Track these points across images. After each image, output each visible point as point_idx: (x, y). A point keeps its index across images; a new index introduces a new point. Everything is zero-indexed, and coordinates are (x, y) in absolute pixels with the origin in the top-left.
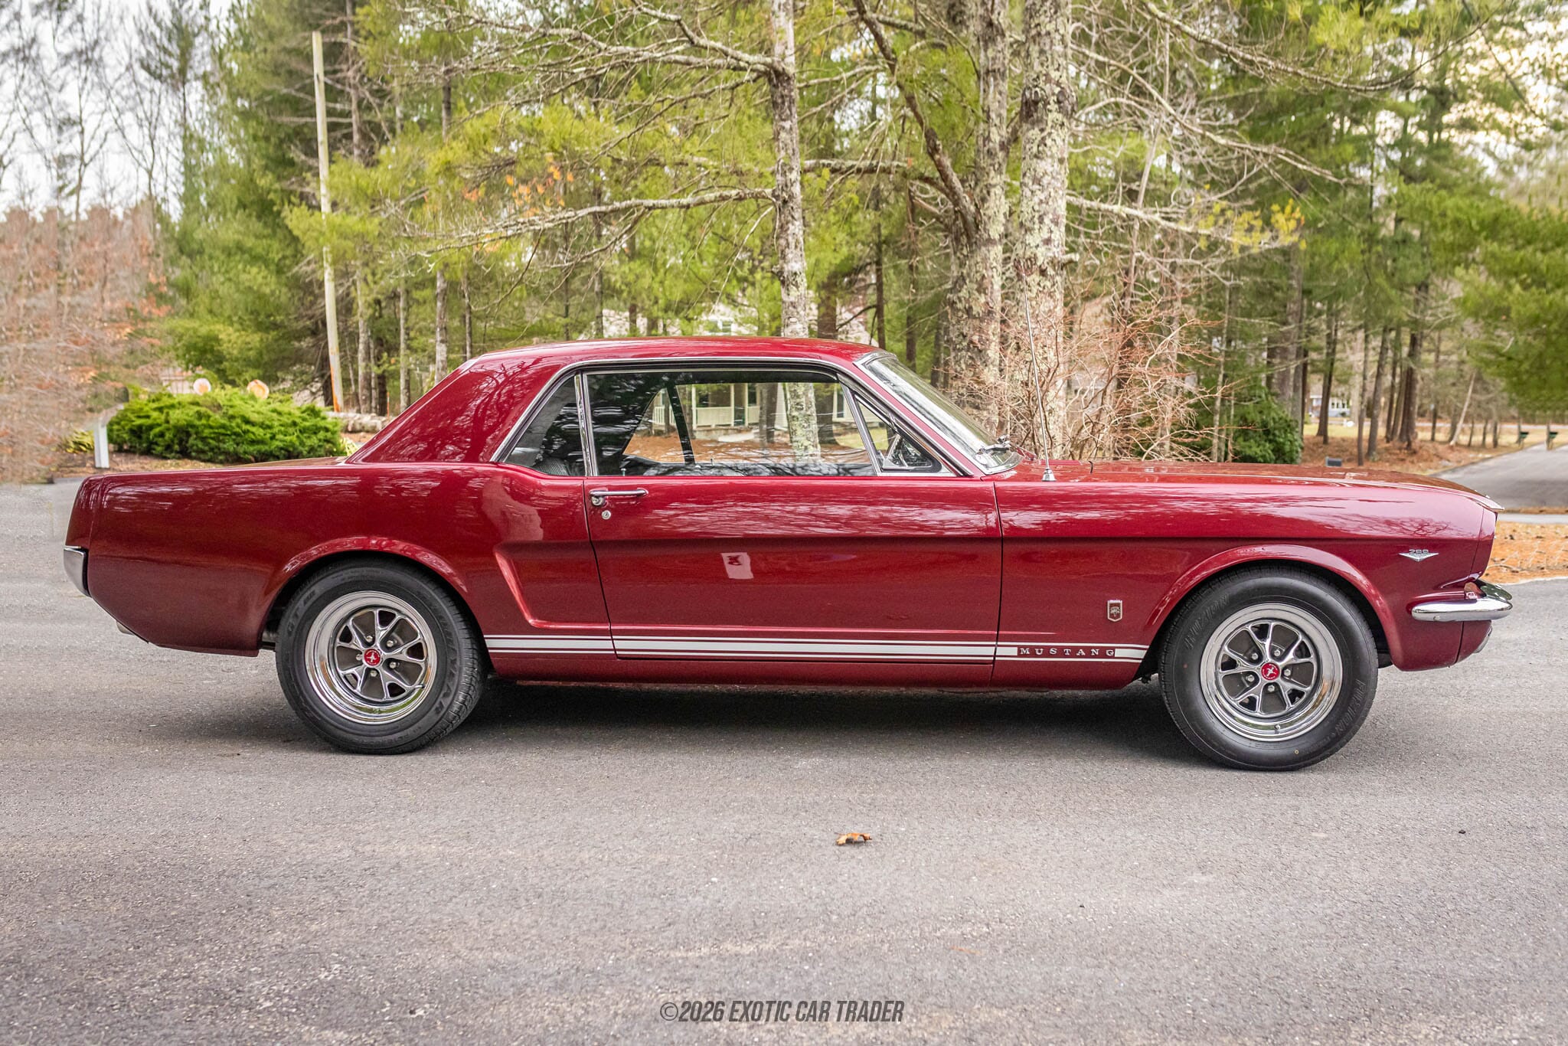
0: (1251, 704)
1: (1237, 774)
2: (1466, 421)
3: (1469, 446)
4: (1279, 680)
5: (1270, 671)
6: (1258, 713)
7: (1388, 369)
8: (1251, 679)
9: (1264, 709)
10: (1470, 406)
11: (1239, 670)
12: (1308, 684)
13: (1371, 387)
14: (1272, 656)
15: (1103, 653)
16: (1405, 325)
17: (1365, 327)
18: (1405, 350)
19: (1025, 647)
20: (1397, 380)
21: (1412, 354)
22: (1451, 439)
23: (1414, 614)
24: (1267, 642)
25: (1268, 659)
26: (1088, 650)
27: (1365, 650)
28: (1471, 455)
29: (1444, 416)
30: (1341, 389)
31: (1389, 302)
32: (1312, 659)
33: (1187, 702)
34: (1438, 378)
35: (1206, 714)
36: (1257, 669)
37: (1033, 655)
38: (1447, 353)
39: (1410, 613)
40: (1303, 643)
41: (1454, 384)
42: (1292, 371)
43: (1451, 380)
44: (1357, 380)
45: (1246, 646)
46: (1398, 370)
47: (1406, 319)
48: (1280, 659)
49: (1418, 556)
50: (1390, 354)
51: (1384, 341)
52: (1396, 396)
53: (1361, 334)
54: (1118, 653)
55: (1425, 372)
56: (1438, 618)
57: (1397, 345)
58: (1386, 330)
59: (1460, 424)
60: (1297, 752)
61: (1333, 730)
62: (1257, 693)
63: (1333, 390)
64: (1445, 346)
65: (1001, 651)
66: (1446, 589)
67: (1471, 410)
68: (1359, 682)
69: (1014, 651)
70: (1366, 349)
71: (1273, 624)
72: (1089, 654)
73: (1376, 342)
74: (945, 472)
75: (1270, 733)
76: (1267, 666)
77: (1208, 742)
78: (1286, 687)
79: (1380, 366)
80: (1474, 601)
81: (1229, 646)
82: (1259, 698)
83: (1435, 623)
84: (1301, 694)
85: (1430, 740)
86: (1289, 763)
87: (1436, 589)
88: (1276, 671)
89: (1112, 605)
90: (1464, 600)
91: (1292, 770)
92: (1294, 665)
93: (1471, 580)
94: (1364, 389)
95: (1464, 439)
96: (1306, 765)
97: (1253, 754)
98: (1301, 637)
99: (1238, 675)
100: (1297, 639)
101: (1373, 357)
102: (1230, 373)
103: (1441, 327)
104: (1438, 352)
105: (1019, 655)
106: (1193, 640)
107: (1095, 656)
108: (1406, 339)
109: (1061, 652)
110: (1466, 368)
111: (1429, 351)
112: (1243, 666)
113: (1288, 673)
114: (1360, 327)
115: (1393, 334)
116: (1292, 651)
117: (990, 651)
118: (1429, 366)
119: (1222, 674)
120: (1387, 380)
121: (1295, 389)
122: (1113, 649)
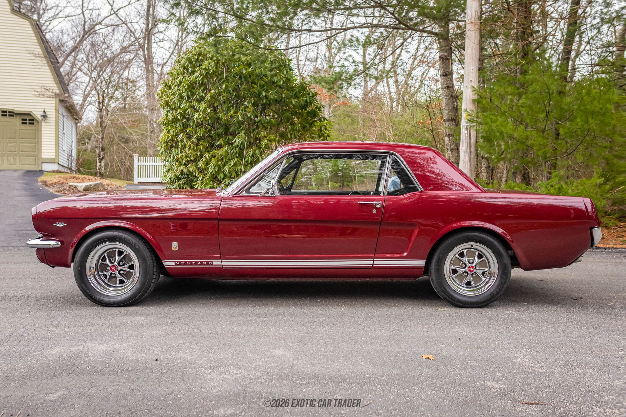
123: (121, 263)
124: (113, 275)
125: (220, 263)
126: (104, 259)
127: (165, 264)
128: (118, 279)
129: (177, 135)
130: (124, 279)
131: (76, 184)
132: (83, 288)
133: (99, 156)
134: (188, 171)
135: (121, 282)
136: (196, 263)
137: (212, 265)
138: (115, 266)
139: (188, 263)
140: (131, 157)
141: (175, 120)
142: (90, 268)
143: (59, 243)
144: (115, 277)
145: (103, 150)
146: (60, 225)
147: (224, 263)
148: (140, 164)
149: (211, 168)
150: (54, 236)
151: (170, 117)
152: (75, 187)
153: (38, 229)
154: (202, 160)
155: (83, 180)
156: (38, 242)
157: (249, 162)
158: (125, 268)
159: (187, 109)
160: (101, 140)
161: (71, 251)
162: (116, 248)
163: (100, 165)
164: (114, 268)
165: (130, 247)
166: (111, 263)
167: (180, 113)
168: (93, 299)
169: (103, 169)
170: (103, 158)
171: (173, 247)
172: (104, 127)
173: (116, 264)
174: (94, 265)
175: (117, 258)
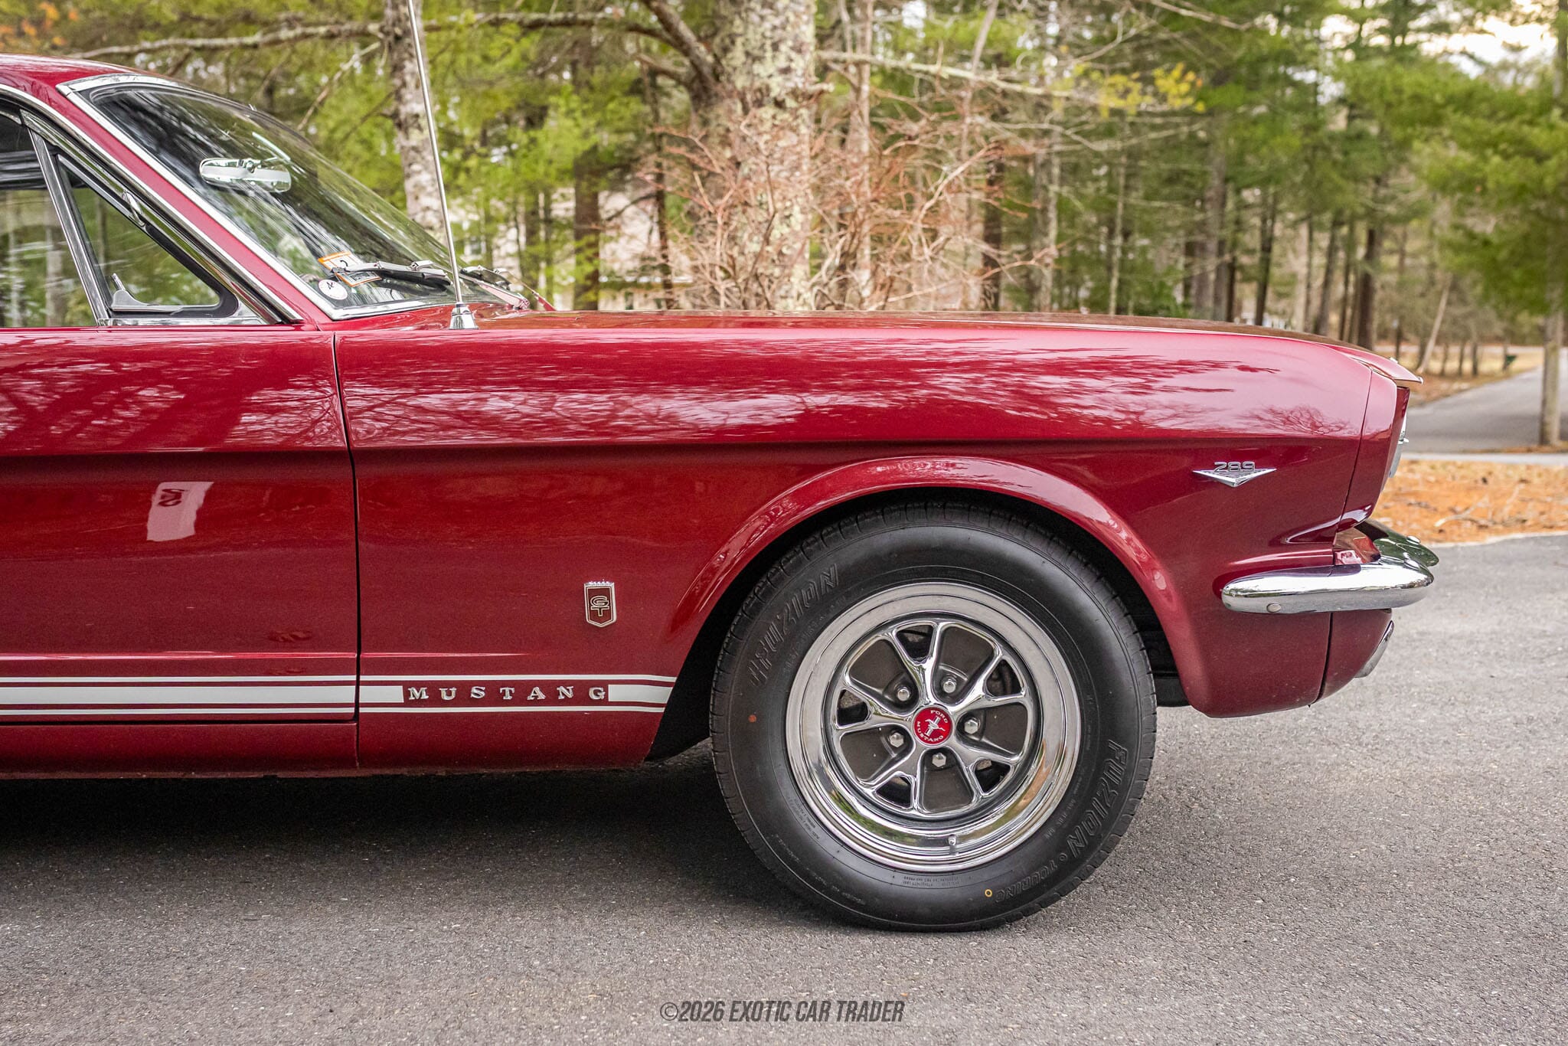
0: (897, 793)
1: (866, 940)
2: (1438, 343)
3: (1442, 375)
4: (952, 742)
5: (933, 725)
6: (916, 809)
7: (1338, 276)
8: (896, 741)
9: (928, 803)
10: (1443, 322)
11: (872, 722)
12: (1017, 749)
13: (1316, 303)
14: (940, 693)
15: (581, 694)
16: (1361, 218)
17: (1308, 218)
18: (1361, 252)
19: (418, 685)
20: (1351, 290)
21: (1370, 256)
22: (1419, 365)
23: (1227, 599)
24: (929, 665)
25: (930, 699)
26: (550, 688)
27: (1125, 677)
28: (1444, 386)
29: (1411, 336)
30: (1282, 305)
31: (1339, 189)
32: (1023, 697)
33: (761, 790)
34: (1401, 286)
35: (801, 818)
36: (907, 720)
37: (435, 700)
38: (1415, 255)
39: (1219, 595)
40: (1003, 663)
41: (1423, 295)
42: (1212, 277)
43: (1419, 289)
44: (1301, 290)
45: (887, 672)
46: (1352, 278)
47: (1361, 210)
48: (956, 698)
49: (1231, 476)
50: (1341, 255)
51: (1333, 239)
52: (1349, 312)
53: (1304, 231)
54: (615, 693)
55: (1385, 279)
56: (1276, 608)
57: (1350, 245)
58: (1337, 224)
59: (1431, 346)
60: (988, 893)
61: (1063, 847)
62: (907, 770)
63: (1269, 303)
64: (1411, 246)
65: (368, 694)
66: (1297, 544)
67: (1445, 328)
68: (1113, 745)
69: (396, 694)
70: (1310, 249)
71: (941, 626)
72: (552, 698)
73: (1323, 240)
74: (245, 314)
75: (938, 853)
76: (926, 715)
77: (807, 876)
78: (971, 757)
79: (1329, 271)
80: (1354, 569)
81: (853, 673)
82: (916, 780)
83: (1272, 618)
84: (1003, 769)
85: (1285, 842)
86: (972, 916)
87: (1276, 545)
88: (946, 724)
89: (593, 592)
90: (1332, 567)
91: (983, 928)
92: (988, 711)
93: (1345, 525)
94: (1308, 302)
95: (1435, 366)
96: (1011, 920)
97: (899, 899)
98: (1000, 654)
99: (873, 732)
100: (991, 656)
101: (1320, 260)
102: (1128, 277)
103: (1404, 220)
104: (1403, 254)
105: (408, 703)
106: (767, 663)
107: (567, 702)
108: (1362, 236)
109: (494, 694)
110: (1438, 275)
111: (1391, 252)
112: (880, 716)
113: (972, 727)
114: (1302, 220)
115: (1345, 230)
116: (980, 684)
117: (347, 694)
118: (1391, 271)
119: (839, 731)
120: (1338, 290)
121: (1217, 300)
122: (604, 684)
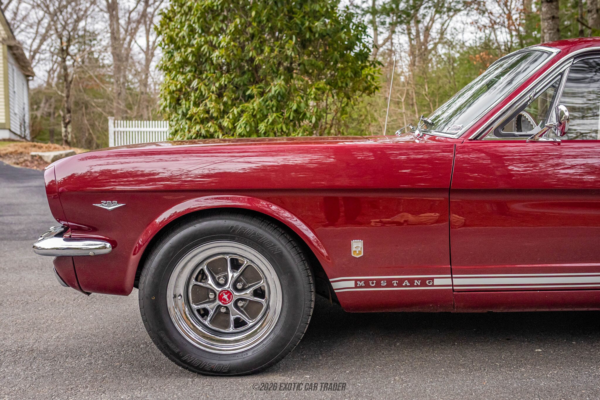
123: (240, 286)
124: (223, 310)
125: (448, 282)
126: (202, 277)
127: (335, 286)
128: (232, 318)
129: (189, 83)
130: (244, 318)
131: (40, 154)
132: (161, 339)
133: (64, 120)
134: (207, 131)
135: (239, 323)
136: (400, 282)
137: (433, 285)
138: (228, 292)
139: (383, 283)
140: (107, 121)
141: (185, 62)
142: (175, 296)
143: (108, 245)
144: (227, 313)
145: (69, 111)
146: (110, 206)
147: (456, 282)
148: (117, 129)
149: (241, 127)
150: (93, 229)
151: (178, 58)
152: (41, 157)
153: (59, 215)
154: (228, 117)
155: (49, 149)
156: (59, 243)
157: (291, 118)
158: (248, 294)
159: (202, 46)
160: (65, 99)
161: (134, 259)
162: (228, 254)
163: (66, 131)
164: (225, 297)
165: (262, 252)
166: (218, 285)
167: (192, 51)
168: (185, 362)
169: (70, 136)
170: (69, 122)
171: (353, 249)
172: (69, 82)
173: (228, 286)
174: (181, 290)
175: (231, 275)
